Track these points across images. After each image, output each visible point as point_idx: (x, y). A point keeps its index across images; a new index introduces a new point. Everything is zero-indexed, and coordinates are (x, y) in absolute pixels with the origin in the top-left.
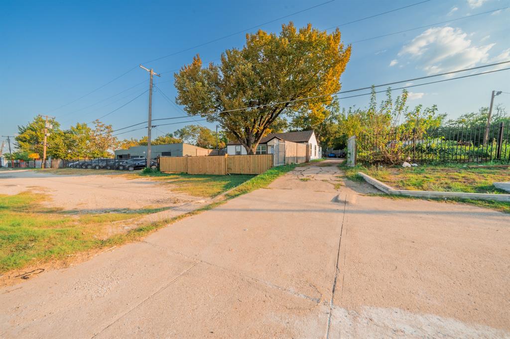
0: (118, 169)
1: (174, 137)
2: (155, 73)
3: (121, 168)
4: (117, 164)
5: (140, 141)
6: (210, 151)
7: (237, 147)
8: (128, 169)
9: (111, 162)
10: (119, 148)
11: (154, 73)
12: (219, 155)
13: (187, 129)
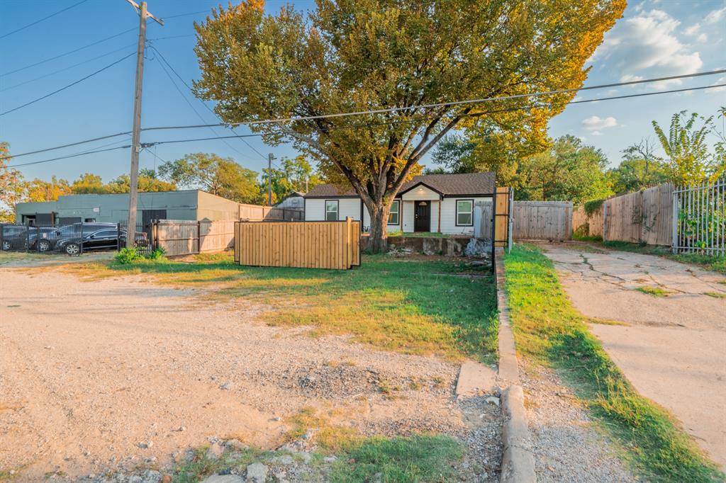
0: (34, 248)
1: (159, 178)
2: (150, 15)
3: (43, 246)
4: (31, 236)
5: (75, 183)
6: (268, 209)
7: (329, 203)
8: (63, 251)
9: (12, 233)
10: (24, 198)
11: (147, 14)
12: (283, 221)
13: (190, 162)
